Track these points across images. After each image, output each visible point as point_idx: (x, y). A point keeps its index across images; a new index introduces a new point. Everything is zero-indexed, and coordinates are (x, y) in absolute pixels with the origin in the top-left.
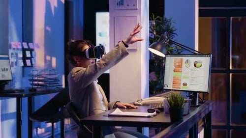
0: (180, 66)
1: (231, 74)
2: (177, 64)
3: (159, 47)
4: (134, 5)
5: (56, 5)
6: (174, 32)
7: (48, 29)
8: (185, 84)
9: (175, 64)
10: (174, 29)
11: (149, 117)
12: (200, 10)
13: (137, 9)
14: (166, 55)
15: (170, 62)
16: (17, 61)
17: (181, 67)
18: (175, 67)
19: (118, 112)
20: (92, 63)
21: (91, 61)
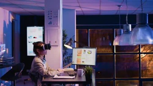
0: (81, 53)
2: (79, 52)
4: (57, 24)
5: (8, 23)
6: (67, 36)
7: (5, 34)
8: (83, 62)
9: (78, 52)
13: (58, 26)
14: (73, 48)
15: (76, 51)
17: (81, 54)
18: (78, 53)
19: (56, 76)
20: (46, 52)
21: (45, 51)
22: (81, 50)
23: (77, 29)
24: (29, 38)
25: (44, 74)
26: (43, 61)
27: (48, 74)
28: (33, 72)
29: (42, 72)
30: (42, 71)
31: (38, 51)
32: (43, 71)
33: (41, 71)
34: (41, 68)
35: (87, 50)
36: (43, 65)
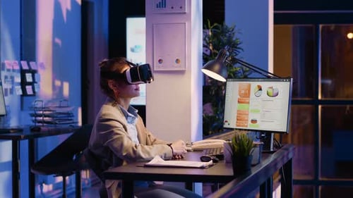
0: (247, 95)
1: (320, 107)
2: (243, 92)
3: (217, 67)
4: (181, 7)
5: (69, 8)
6: (238, 47)
7: (58, 41)
8: (254, 121)
9: (240, 92)
10: (238, 41)
11: (202, 168)
12: (275, 15)
13: (185, 13)
14: (226, 79)
15: (233, 90)
16: (13, 87)
17: (249, 97)
18: (240, 96)
19: (157, 161)
20: (137, 89)
21: (134, 87)
22: (250, 85)
23: (275, 23)
24: (132, 50)
25: (124, 154)
26: (127, 116)
27: (134, 152)
28: (97, 146)
29: (119, 148)
30: (119, 142)
31: (111, 86)
32: (122, 145)
33: (116, 145)
34: (118, 136)
35: (266, 85)
36: (124, 127)
